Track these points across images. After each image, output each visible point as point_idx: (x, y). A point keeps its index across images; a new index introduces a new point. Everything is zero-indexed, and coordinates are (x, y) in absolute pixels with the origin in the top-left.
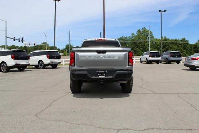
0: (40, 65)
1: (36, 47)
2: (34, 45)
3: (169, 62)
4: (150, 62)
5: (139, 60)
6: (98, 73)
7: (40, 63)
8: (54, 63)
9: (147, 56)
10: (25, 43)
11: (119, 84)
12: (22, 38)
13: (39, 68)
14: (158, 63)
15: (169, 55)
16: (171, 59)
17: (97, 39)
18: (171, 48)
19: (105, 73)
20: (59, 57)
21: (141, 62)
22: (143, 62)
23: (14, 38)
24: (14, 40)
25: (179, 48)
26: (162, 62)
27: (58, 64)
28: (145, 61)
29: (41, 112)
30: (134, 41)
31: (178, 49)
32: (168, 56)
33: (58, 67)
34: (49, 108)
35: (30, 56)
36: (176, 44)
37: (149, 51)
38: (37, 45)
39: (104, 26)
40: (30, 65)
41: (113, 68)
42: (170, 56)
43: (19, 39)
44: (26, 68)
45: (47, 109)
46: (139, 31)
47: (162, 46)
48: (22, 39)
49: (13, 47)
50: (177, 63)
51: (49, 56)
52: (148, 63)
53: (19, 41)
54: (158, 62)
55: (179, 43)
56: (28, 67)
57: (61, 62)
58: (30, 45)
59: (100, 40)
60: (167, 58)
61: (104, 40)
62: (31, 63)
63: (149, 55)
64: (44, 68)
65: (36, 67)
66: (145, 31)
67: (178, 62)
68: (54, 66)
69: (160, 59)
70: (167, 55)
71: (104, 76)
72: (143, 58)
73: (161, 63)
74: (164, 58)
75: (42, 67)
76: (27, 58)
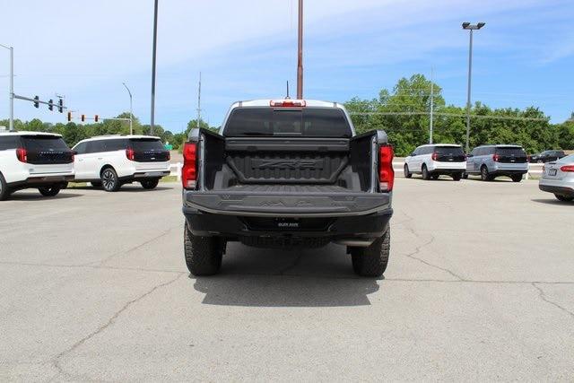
0: (108, 181)
1: (101, 125)
2: (96, 120)
3: (491, 176)
4: (434, 175)
5: (403, 170)
7: (107, 174)
8: (147, 175)
9: (427, 158)
10: (69, 115)
11: (345, 249)
12: (58, 99)
13: (103, 189)
14: (458, 180)
15: (492, 156)
16: (498, 166)
17: (275, 101)
18: (494, 135)
20: (164, 157)
21: (409, 175)
22: (413, 175)
23: (37, 98)
24: (37, 106)
25: (516, 135)
26: (470, 176)
27: (160, 177)
28: (421, 173)
29: (75, 346)
30: (387, 114)
31: (516, 140)
32: (487, 158)
33: (160, 184)
34: (106, 330)
35: (76, 153)
36: (509, 123)
37: (428, 143)
38: (107, 122)
39: (300, 65)
40: (76, 178)
42: (494, 158)
43: (51, 101)
44: (65, 188)
45: (101, 335)
46: (403, 83)
47: (468, 129)
48: (61, 101)
49: (35, 125)
50: (515, 181)
51: (134, 154)
52: (428, 179)
53: (51, 109)
54: (457, 175)
55: (517, 122)
56: (70, 184)
57: (169, 172)
58: (83, 120)
59: (285, 104)
60: (484, 166)
61: (299, 105)
62: (79, 174)
63: (431, 155)
64: (117, 189)
65: (97, 185)
66: (420, 83)
67: (517, 176)
68: (150, 183)
69: (465, 167)
70: (484, 156)
72: (415, 162)
73: (466, 177)
74: (476, 165)
75: (111, 187)
76: (67, 158)
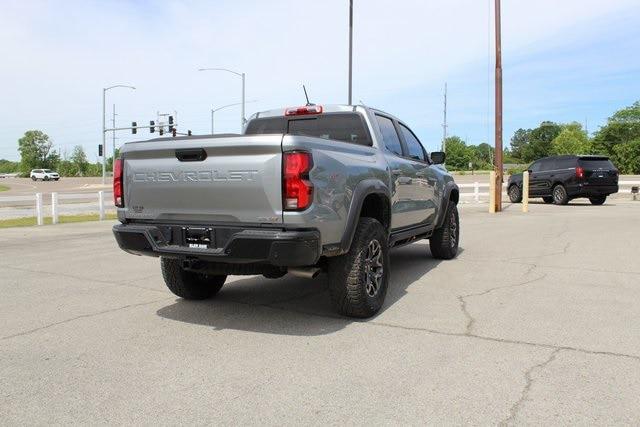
6: (187, 234)
19: (208, 234)
41: (231, 216)
61: (314, 111)
71: (205, 246)
